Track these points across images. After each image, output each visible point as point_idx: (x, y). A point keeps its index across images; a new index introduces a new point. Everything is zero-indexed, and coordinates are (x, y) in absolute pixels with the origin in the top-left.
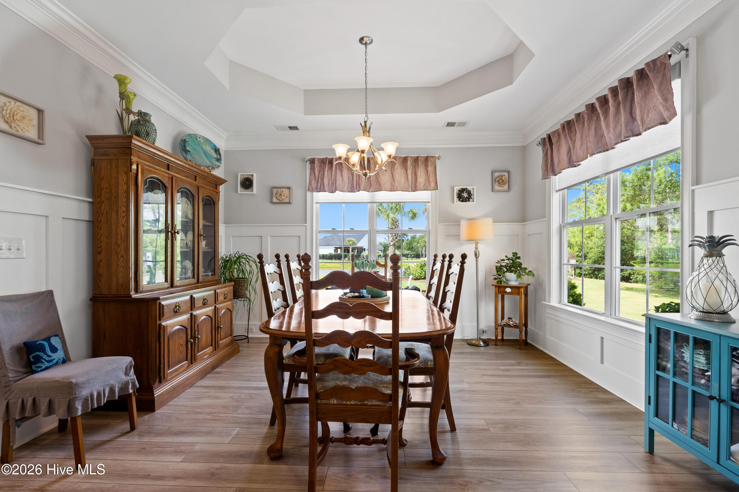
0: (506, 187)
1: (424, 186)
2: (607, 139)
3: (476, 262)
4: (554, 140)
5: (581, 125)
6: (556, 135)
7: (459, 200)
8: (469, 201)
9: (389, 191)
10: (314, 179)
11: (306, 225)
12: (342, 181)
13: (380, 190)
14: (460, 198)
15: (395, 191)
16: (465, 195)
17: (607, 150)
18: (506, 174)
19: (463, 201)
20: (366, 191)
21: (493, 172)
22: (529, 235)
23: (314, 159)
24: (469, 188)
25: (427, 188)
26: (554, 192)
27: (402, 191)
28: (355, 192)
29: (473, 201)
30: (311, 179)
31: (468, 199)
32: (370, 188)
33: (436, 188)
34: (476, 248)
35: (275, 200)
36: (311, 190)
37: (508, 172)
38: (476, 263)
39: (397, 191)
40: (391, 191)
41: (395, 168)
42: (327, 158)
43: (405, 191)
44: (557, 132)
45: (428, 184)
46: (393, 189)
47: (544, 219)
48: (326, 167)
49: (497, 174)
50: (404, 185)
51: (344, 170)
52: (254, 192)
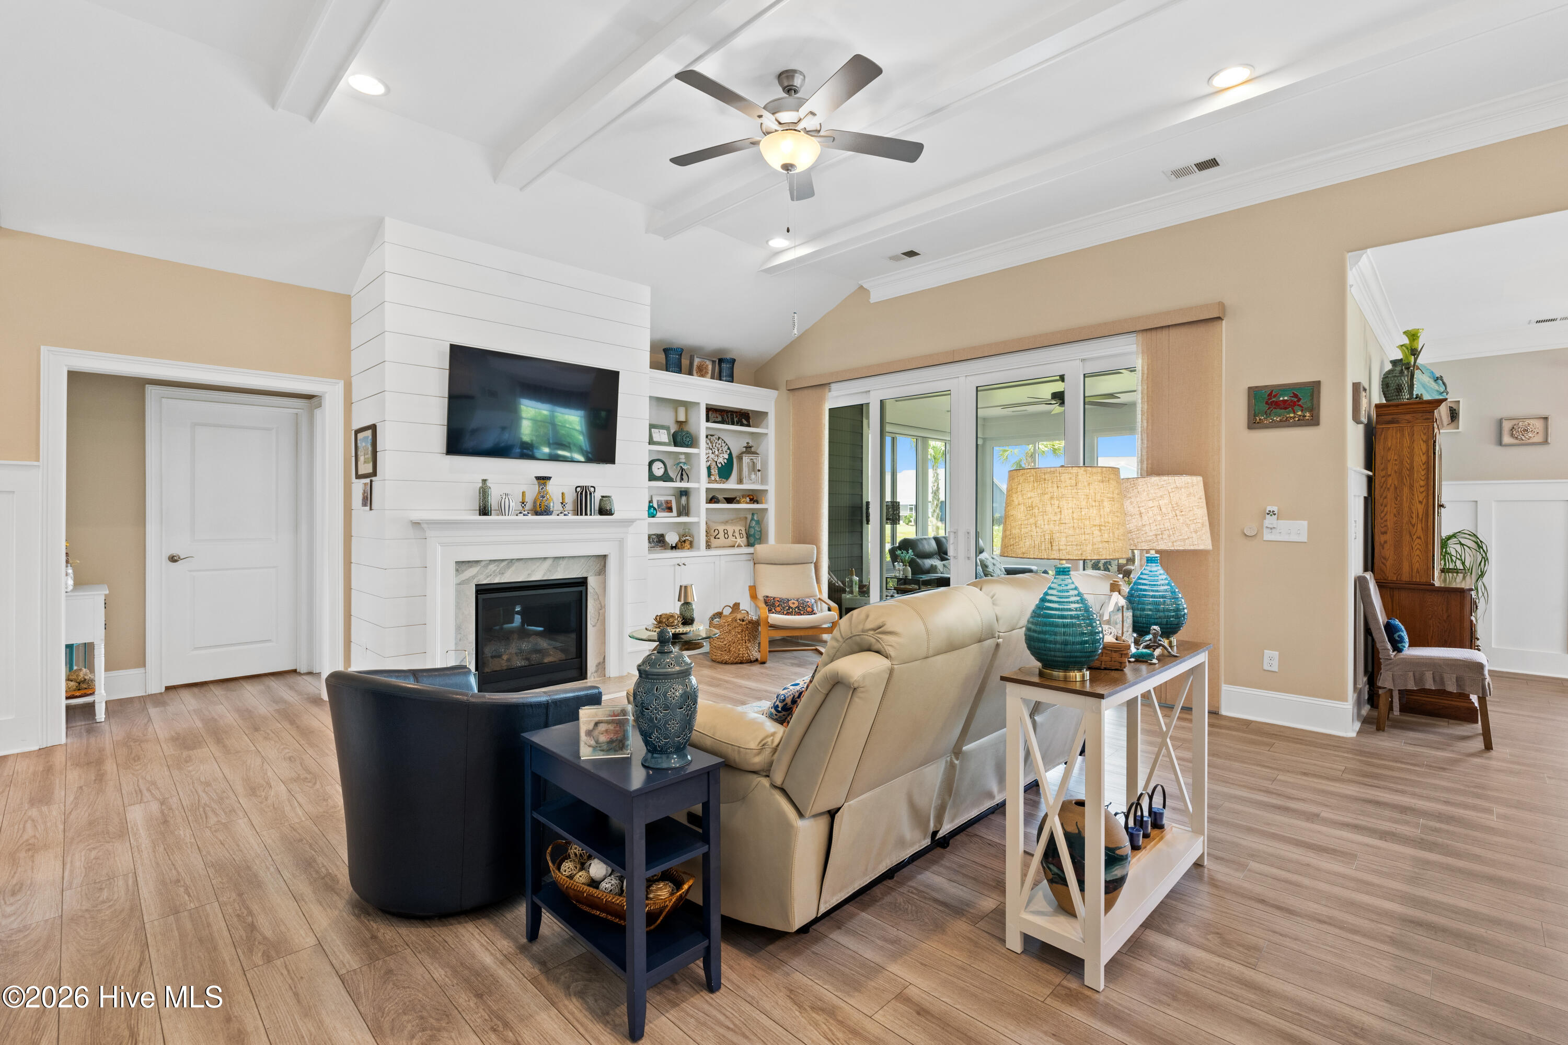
35: (1507, 440)
52: (1460, 430)
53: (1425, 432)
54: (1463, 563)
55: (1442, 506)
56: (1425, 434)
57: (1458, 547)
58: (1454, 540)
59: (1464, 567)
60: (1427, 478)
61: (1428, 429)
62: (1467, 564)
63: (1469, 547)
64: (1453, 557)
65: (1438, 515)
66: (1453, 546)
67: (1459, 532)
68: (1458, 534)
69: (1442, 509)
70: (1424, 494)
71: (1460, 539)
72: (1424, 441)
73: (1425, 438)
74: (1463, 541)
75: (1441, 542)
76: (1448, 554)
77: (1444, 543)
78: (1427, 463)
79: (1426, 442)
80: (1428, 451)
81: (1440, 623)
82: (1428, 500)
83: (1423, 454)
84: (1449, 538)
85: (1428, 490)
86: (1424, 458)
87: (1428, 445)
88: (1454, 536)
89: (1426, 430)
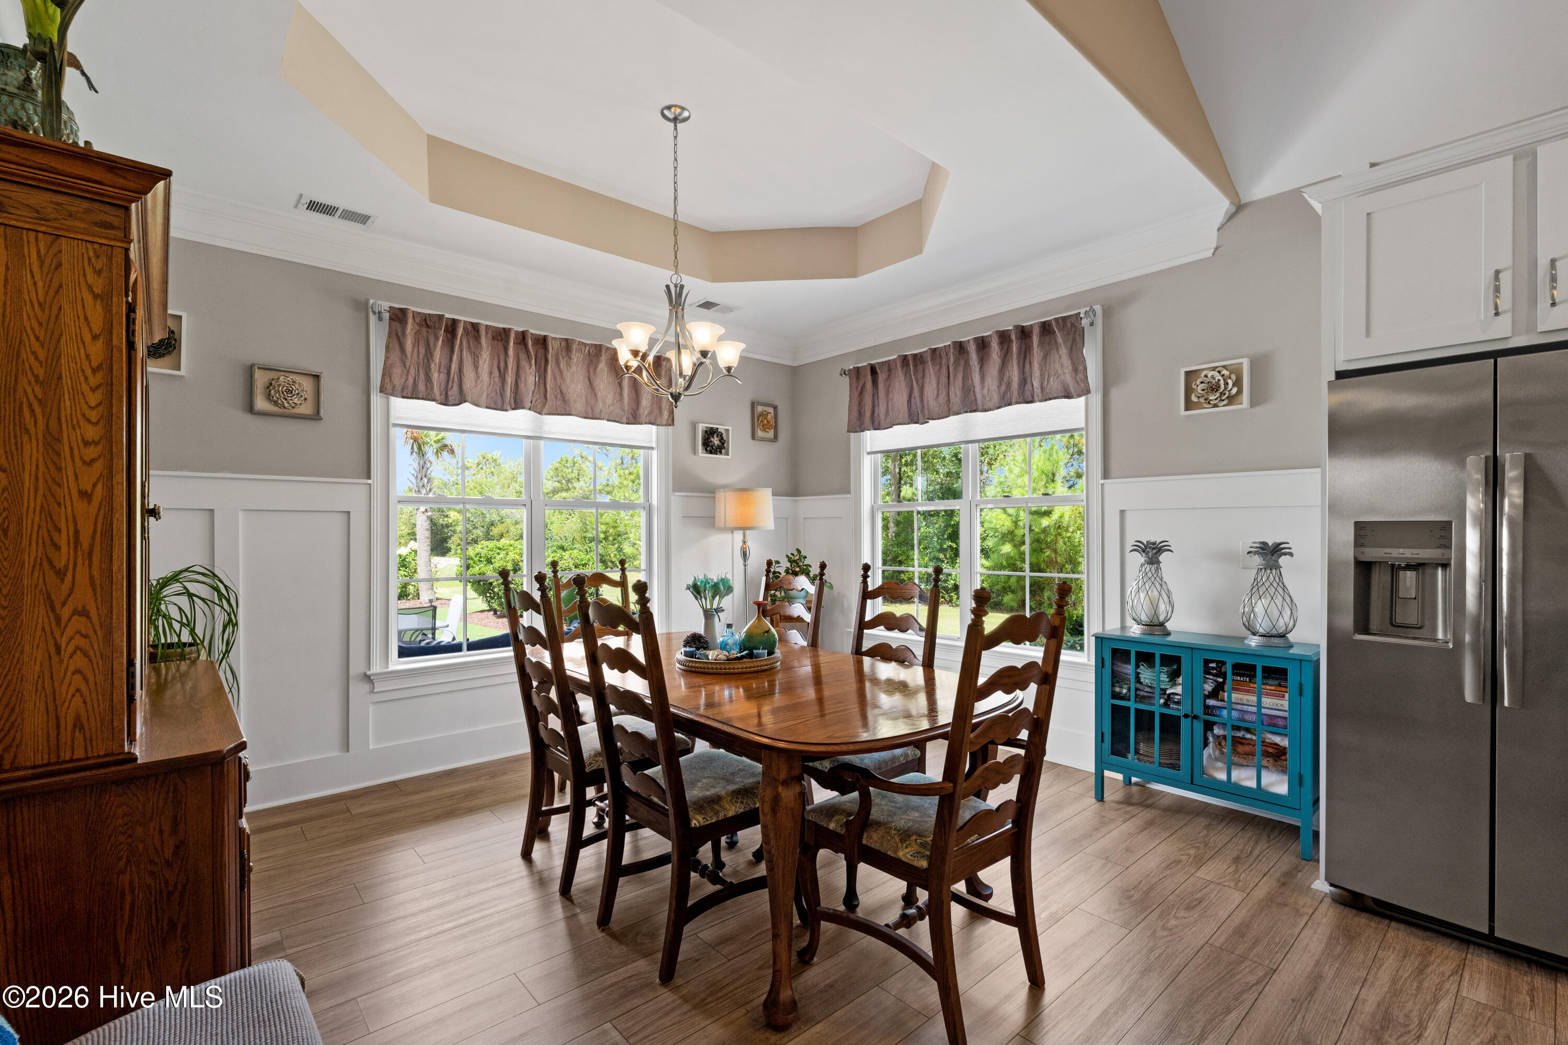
0: (771, 434)
1: (650, 413)
2: (979, 397)
3: (743, 567)
4: (882, 377)
5: (938, 367)
6: (886, 369)
7: (706, 450)
8: (721, 453)
9: (582, 417)
10: (398, 363)
11: (369, 481)
12: (476, 381)
13: (563, 411)
14: (709, 447)
15: (596, 419)
16: (716, 441)
17: (975, 411)
18: (771, 410)
19: (711, 452)
20: (535, 412)
21: (753, 405)
22: (805, 518)
23: (403, 311)
24: (721, 429)
25: (656, 420)
26: (865, 454)
27: (608, 420)
28: (506, 410)
29: (727, 454)
30: (389, 362)
31: (720, 449)
32: (544, 405)
33: (670, 422)
34: (744, 542)
35: (261, 403)
36: (387, 390)
37: (775, 408)
38: (743, 571)
39: (601, 419)
40: (586, 418)
41: (598, 369)
42: (441, 317)
43: (613, 421)
44: (888, 366)
45: (656, 411)
46: (590, 414)
47: (848, 496)
48: (437, 338)
49: (760, 409)
50: (612, 408)
51: (483, 353)
52: (182, 372)
53: (98, 266)
54: (192, 632)
55: (153, 513)
56: (99, 272)
57: (184, 601)
58: (176, 587)
59: (193, 639)
60: (109, 420)
61: (110, 258)
62: (199, 631)
63: (203, 600)
64: (174, 623)
65: (143, 537)
66: (173, 599)
67: (186, 570)
68: (186, 574)
69: (152, 519)
70: (99, 466)
71: (187, 584)
72: (96, 296)
73: (99, 285)
74: (192, 587)
75: (150, 594)
76: (164, 616)
77: (155, 597)
78: (107, 366)
79: (104, 298)
80: (109, 328)
81: (152, 873)
82: (110, 489)
83: (95, 337)
84: (165, 583)
85: (110, 456)
86: (97, 350)
87: (108, 309)
88: (175, 577)
89: (104, 259)
